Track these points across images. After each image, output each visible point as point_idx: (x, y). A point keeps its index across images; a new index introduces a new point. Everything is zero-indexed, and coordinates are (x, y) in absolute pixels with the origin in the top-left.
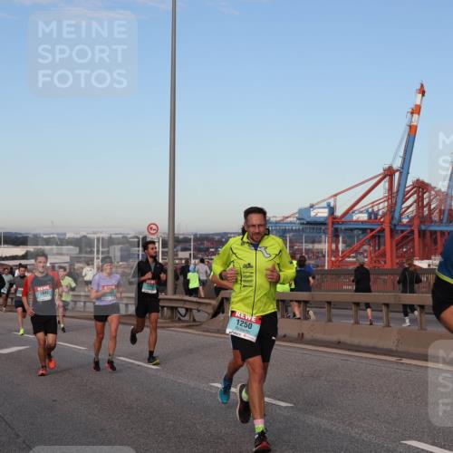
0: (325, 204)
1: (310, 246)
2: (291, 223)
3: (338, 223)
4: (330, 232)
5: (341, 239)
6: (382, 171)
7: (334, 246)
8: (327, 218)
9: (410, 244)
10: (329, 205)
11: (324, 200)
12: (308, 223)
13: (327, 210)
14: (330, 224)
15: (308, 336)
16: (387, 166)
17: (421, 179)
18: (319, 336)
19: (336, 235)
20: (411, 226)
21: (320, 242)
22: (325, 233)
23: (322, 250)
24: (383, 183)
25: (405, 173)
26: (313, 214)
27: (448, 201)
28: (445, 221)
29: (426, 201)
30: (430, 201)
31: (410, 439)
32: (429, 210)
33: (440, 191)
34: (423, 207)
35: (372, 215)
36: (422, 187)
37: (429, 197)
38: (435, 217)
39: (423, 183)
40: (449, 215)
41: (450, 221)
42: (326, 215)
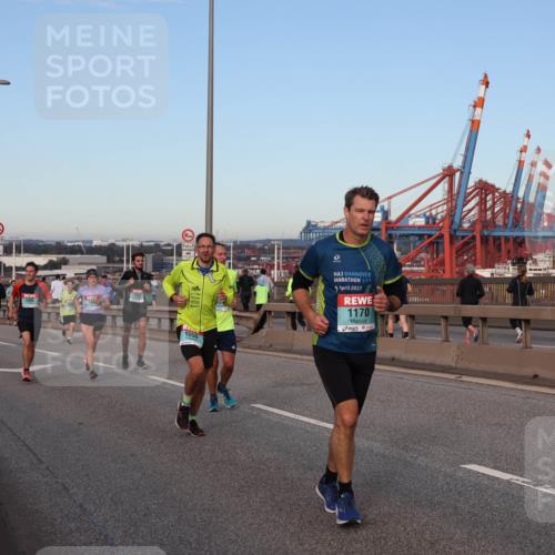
3: (392, 228)
5: (396, 245)
6: (441, 171)
8: (380, 223)
9: (472, 251)
10: (382, 209)
13: (380, 214)
14: (384, 230)
16: (446, 166)
17: (484, 179)
20: (472, 231)
24: (442, 184)
25: (466, 173)
27: (514, 203)
28: (510, 225)
29: (489, 204)
30: (494, 203)
31: (470, 462)
32: (493, 213)
33: (505, 192)
34: (486, 210)
35: (431, 220)
36: (485, 188)
37: (493, 198)
38: (499, 220)
39: (486, 183)
40: (515, 218)
41: (515, 225)
42: (380, 220)
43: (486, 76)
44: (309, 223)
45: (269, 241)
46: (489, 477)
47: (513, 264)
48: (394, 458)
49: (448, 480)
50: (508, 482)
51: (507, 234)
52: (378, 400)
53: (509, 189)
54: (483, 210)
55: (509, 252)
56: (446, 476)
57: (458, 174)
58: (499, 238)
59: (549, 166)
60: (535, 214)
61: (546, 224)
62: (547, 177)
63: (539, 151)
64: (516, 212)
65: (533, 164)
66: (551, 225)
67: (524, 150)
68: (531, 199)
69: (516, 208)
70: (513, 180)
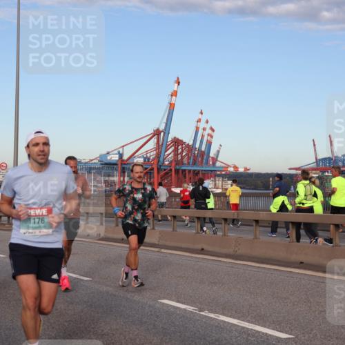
0: (116, 152)
1: (107, 179)
2: (95, 163)
3: (125, 164)
4: (119, 169)
5: (126, 174)
6: (152, 132)
7: (122, 179)
8: (118, 161)
9: (170, 178)
10: (119, 153)
11: (115, 150)
12: (106, 164)
13: (117, 156)
14: (120, 165)
16: (155, 129)
17: (177, 137)
19: (123, 171)
20: (170, 166)
21: (113, 176)
22: (116, 170)
23: (114, 181)
24: (153, 139)
25: (167, 133)
26: (109, 158)
27: (193, 151)
28: (191, 163)
29: (180, 151)
30: (182, 151)
31: (164, 298)
32: (182, 156)
33: (188, 144)
34: (178, 155)
35: (147, 159)
36: (177, 142)
37: (182, 148)
38: (185, 161)
39: (178, 139)
40: (194, 160)
41: (194, 164)
42: (117, 159)
43: (178, 78)
46: (174, 307)
49: (151, 309)
50: (185, 310)
51: (189, 168)
53: (191, 143)
54: (176, 154)
55: (190, 178)
56: (150, 306)
57: (162, 134)
58: (185, 170)
59: (213, 130)
60: (205, 157)
61: (211, 163)
62: (212, 137)
63: (207, 122)
64: (194, 156)
65: (204, 129)
66: (214, 164)
67: (199, 121)
68: (203, 149)
69: (194, 154)
70: (193, 138)
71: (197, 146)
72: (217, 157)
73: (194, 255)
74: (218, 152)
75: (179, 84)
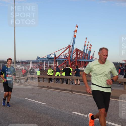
0: (54, 54)
1: (50, 64)
2: (45, 58)
3: (57, 59)
4: (55, 61)
5: (58, 63)
7: (56, 64)
9: (75, 64)
10: (55, 54)
11: (53, 53)
12: (50, 59)
13: (54, 55)
14: (55, 59)
15: (50, 87)
16: (69, 45)
18: (53, 87)
19: (56, 62)
20: (75, 60)
21: (52, 63)
22: (54, 61)
23: (53, 65)
24: (68, 49)
25: (73, 46)
26: (51, 56)
27: (84, 54)
28: (83, 58)
29: (78, 54)
30: (79, 54)
31: (74, 112)
33: (82, 51)
34: (78, 55)
35: (65, 57)
36: (77, 50)
37: (79, 53)
38: (81, 58)
39: (77, 49)
40: (84, 57)
41: (84, 59)
42: (54, 57)
43: (77, 25)
44: (38, 57)
45: (29, 61)
46: (79, 115)
47: (84, 67)
48: (57, 110)
49: (70, 116)
50: (83, 116)
51: (83, 60)
52: (54, 97)
53: (83, 51)
54: (77, 55)
55: (83, 65)
56: (69, 115)
57: (71, 47)
58: (81, 61)
59: (91, 46)
60: (88, 56)
61: (91, 58)
62: (91, 48)
63: (89, 42)
64: (84, 56)
65: (88, 45)
66: (92, 59)
67: (86, 42)
68: (88, 53)
69: (84, 55)
70: (83, 49)
71: (85, 52)
72: (93, 56)
73: (85, 95)
74: (94, 54)
75: (77, 28)
